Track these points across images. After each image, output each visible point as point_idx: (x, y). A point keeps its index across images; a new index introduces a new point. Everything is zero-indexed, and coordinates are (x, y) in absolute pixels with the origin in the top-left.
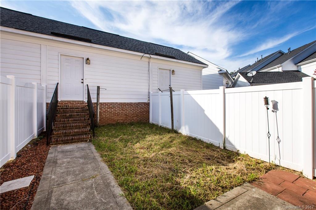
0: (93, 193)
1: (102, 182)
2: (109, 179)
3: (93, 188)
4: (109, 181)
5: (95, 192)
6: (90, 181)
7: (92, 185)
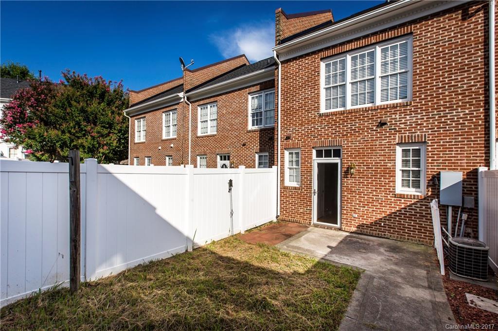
0: (383, 310)
1: (366, 314)
2: (355, 310)
3: (380, 314)
4: (356, 308)
5: (380, 309)
6: (381, 325)
7: (380, 318)
